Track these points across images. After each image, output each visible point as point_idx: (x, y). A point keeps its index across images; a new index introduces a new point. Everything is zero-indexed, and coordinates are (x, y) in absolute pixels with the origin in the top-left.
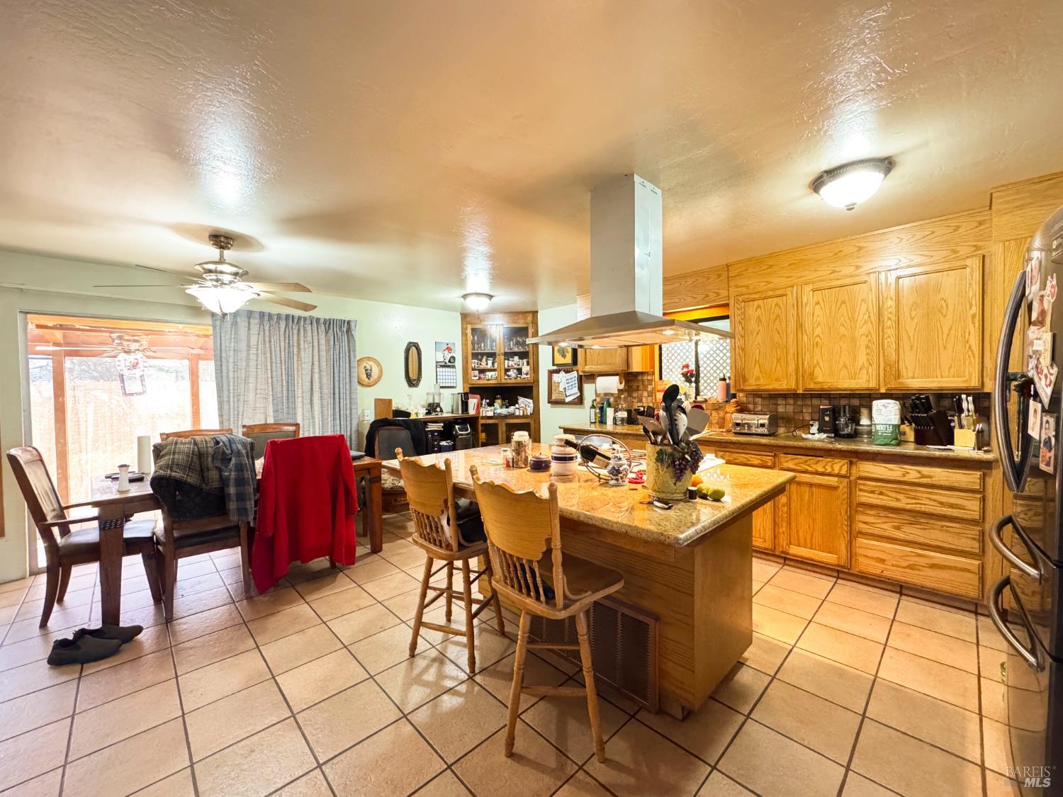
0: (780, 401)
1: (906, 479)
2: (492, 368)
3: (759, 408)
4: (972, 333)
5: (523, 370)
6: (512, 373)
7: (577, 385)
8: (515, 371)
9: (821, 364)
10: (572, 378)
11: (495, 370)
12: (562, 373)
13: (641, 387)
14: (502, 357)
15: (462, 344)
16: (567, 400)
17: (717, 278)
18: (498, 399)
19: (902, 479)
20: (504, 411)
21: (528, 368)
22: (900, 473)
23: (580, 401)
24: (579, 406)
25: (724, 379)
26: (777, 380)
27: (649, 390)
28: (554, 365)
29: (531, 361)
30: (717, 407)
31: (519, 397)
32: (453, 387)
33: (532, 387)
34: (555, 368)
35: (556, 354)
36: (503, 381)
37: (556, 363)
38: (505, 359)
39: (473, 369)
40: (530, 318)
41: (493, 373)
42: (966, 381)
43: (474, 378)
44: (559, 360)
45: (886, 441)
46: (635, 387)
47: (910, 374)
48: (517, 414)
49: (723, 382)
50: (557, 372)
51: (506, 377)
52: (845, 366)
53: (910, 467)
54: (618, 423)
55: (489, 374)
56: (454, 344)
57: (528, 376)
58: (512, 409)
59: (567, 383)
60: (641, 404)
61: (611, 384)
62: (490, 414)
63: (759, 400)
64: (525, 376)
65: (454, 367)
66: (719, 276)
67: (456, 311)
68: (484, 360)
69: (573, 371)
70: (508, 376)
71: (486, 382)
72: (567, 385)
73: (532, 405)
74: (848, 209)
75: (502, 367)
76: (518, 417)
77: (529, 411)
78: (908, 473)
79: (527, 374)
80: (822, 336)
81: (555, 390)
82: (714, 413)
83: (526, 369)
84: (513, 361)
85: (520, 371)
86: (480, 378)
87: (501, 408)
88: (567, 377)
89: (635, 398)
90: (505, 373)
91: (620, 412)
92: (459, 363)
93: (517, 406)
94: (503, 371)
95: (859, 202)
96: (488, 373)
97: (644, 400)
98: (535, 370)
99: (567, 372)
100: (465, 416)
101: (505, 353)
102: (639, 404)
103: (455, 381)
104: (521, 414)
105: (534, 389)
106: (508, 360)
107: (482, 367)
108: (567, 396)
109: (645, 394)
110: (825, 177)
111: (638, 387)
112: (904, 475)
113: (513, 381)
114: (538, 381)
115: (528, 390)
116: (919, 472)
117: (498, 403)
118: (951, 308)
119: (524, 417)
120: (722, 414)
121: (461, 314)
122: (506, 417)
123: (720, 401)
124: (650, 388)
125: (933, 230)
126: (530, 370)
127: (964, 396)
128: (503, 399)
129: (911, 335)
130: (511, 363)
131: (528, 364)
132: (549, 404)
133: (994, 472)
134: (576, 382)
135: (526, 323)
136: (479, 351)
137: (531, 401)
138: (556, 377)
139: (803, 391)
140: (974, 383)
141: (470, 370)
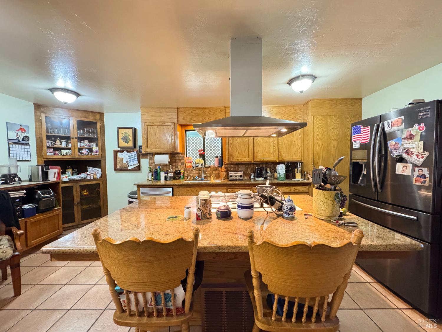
0: (240, 166)
1: (291, 191)
2: (66, 147)
3: (233, 169)
4: (300, 143)
5: (93, 150)
6: (84, 151)
7: (137, 159)
8: (87, 150)
9: (260, 151)
10: (132, 156)
11: (69, 149)
12: (125, 153)
13: (177, 161)
14: (76, 140)
15: (36, 128)
16: (129, 168)
17: (220, 112)
18: (69, 169)
19: (290, 191)
20: (75, 177)
21: (97, 148)
22: (289, 190)
23: (138, 168)
24: (139, 171)
25: (217, 157)
26: (245, 157)
27: (182, 162)
28: (119, 147)
29: (100, 144)
30: (215, 169)
31: (88, 167)
32: (28, 161)
33: (100, 161)
34: (119, 149)
35: (121, 141)
36: (77, 156)
37: (120, 146)
38: (78, 142)
39: (48, 147)
40: (98, 116)
41: (67, 151)
42: (298, 158)
43: (50, 154)
44: (123, 144)
45: (283, 179)
46: (174, 160)
47: (285, 156)
48: (89, 178)
49: (217, 158)
50: (122, 151)
51: (79, 154)
52: (267, 153)
53: (292, 187)
54: (167, 179)
55: (64, 152)
56: (28, 126)
57: (98, 154)
58: (82, 175)
59: (129, 158)
60: (178, 169)
61: (165, 159)
62: (67, 180)
63: (232, 166)
64: (95, 154)
65: (28, 144)
66: (221, 111)
67: (29, 101)
68: (58, 141)
69: (133, 151)
70: (81, 153)
71: (61, 157)
72: (129, 160)
73: (100, 172)
74: (301, 93)
75: (76, 146)
76: (90, 180)
77: (98, 176)
78: (291, 189)
79: (96, 152)
80: (260, 141)
81: (120, 163)
82: (214, 172)
83: (95, 149)
84: (84, 143)
85: (91, 150)
86: (55, 154)
87: (72, 175)
88: (129, 155)
89: (174, 166)
90: (79, 151)
91: (170, 174)
92: (33, 142)
93: (88, 173)
94: (77, 150)
95: (304, 91)
96: (62, 151)
97: (179, 167)
98: (103, 149)
99: (128, 152)
100: (46, 182)
101: (78, 137)
102: (176, 169)
103: (29, 156)
104: (92, 178)
105: (102, 162)
106: (81, 142)
107: (56, 146)
108: (129, 166)
109: (180, 164)
110: (300, 77)
111: (176, 160)
112: (290, 190)
113: (85, 157)
114: (105, 157)
115: (97, 163)
116: (294, 188)
117: (69, 172)
118: (295, 135)
119: (94, 180)
120: (217, 172)
121: (33, 104)
122: (79, 181)
123: (216, 166)
124: (182, 161)
125: (290, 109)
126: (99, 149)
127: (299, 163)
128: (73, 169)
129: (285, 142)
130: (82, 145)
131: (97, 146)
132: (115, 171)
133: (311, 186)
134: (136, 157)
135: (95, 119)
136: (53, 134)
137: (100, 170)
138: (120, 155)
139: (254, 162)
140: (300, 159)
141: (45, 148)
